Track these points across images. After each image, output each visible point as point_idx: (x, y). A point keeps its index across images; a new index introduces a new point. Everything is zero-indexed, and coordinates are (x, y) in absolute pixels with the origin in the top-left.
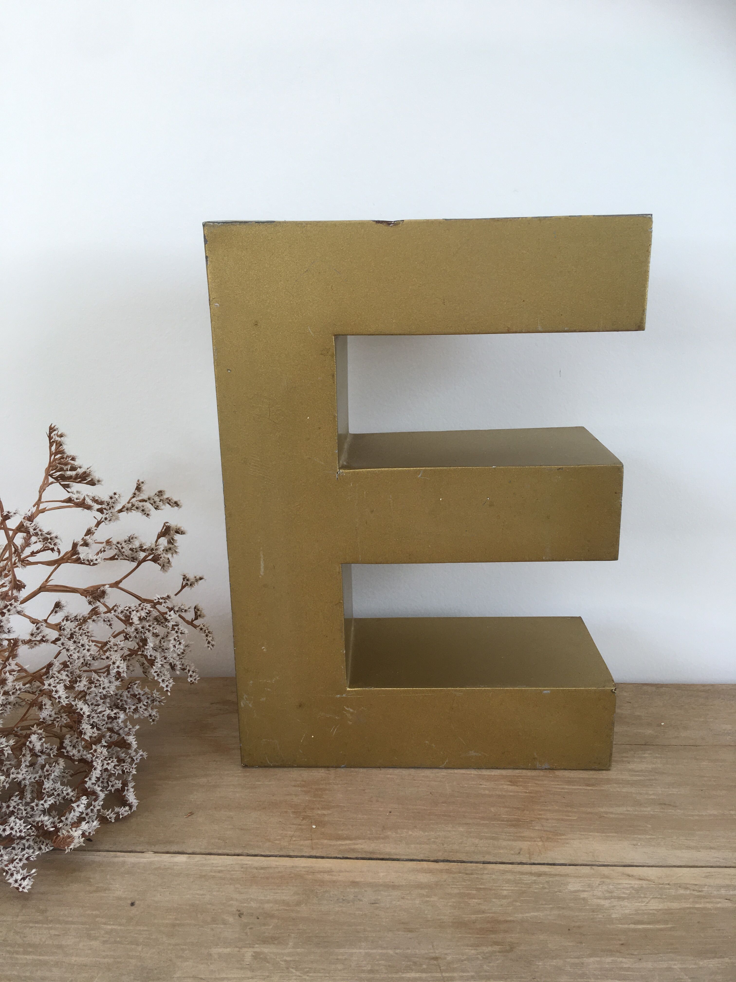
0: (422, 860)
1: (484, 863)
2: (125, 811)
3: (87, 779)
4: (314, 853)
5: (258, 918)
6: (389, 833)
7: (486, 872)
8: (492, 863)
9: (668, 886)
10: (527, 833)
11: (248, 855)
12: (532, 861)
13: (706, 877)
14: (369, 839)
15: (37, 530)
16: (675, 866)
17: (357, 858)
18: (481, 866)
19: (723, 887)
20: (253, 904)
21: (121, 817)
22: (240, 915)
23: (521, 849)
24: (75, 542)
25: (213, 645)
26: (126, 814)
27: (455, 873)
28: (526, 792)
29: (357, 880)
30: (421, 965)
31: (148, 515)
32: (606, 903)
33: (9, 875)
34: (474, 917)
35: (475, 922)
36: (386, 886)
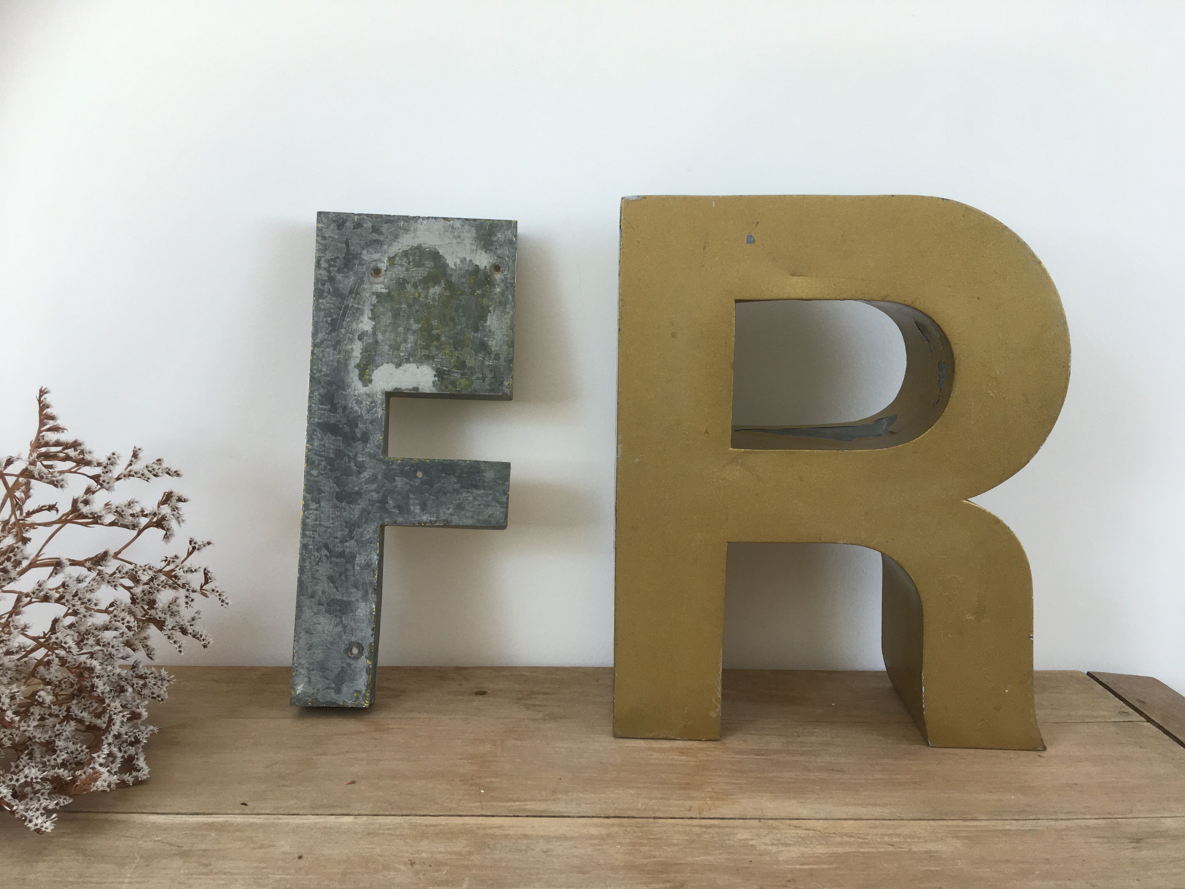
0: (593, 817)
1: (655, 818)
4: (484, 813)
5: (430, 866)
6: (559, 796)
7: (657, 825)
8: (663, 818)
9: (834, 835)
10: (696, 794)
11: (416, 815)
12: (702, 816)
13: (871, 828)
14: (540, 801)
16: (840, 819)
17: (527, 816)
18: (651, 820)
19: (887, 835)
20: (424, 855)
22: (412, 863)
23: (691, 807)
27: (626, 826)
29: (529, 833)
32: (774, 849)
34: (646, 861)
35: (646, 865)
36: (558, 838)
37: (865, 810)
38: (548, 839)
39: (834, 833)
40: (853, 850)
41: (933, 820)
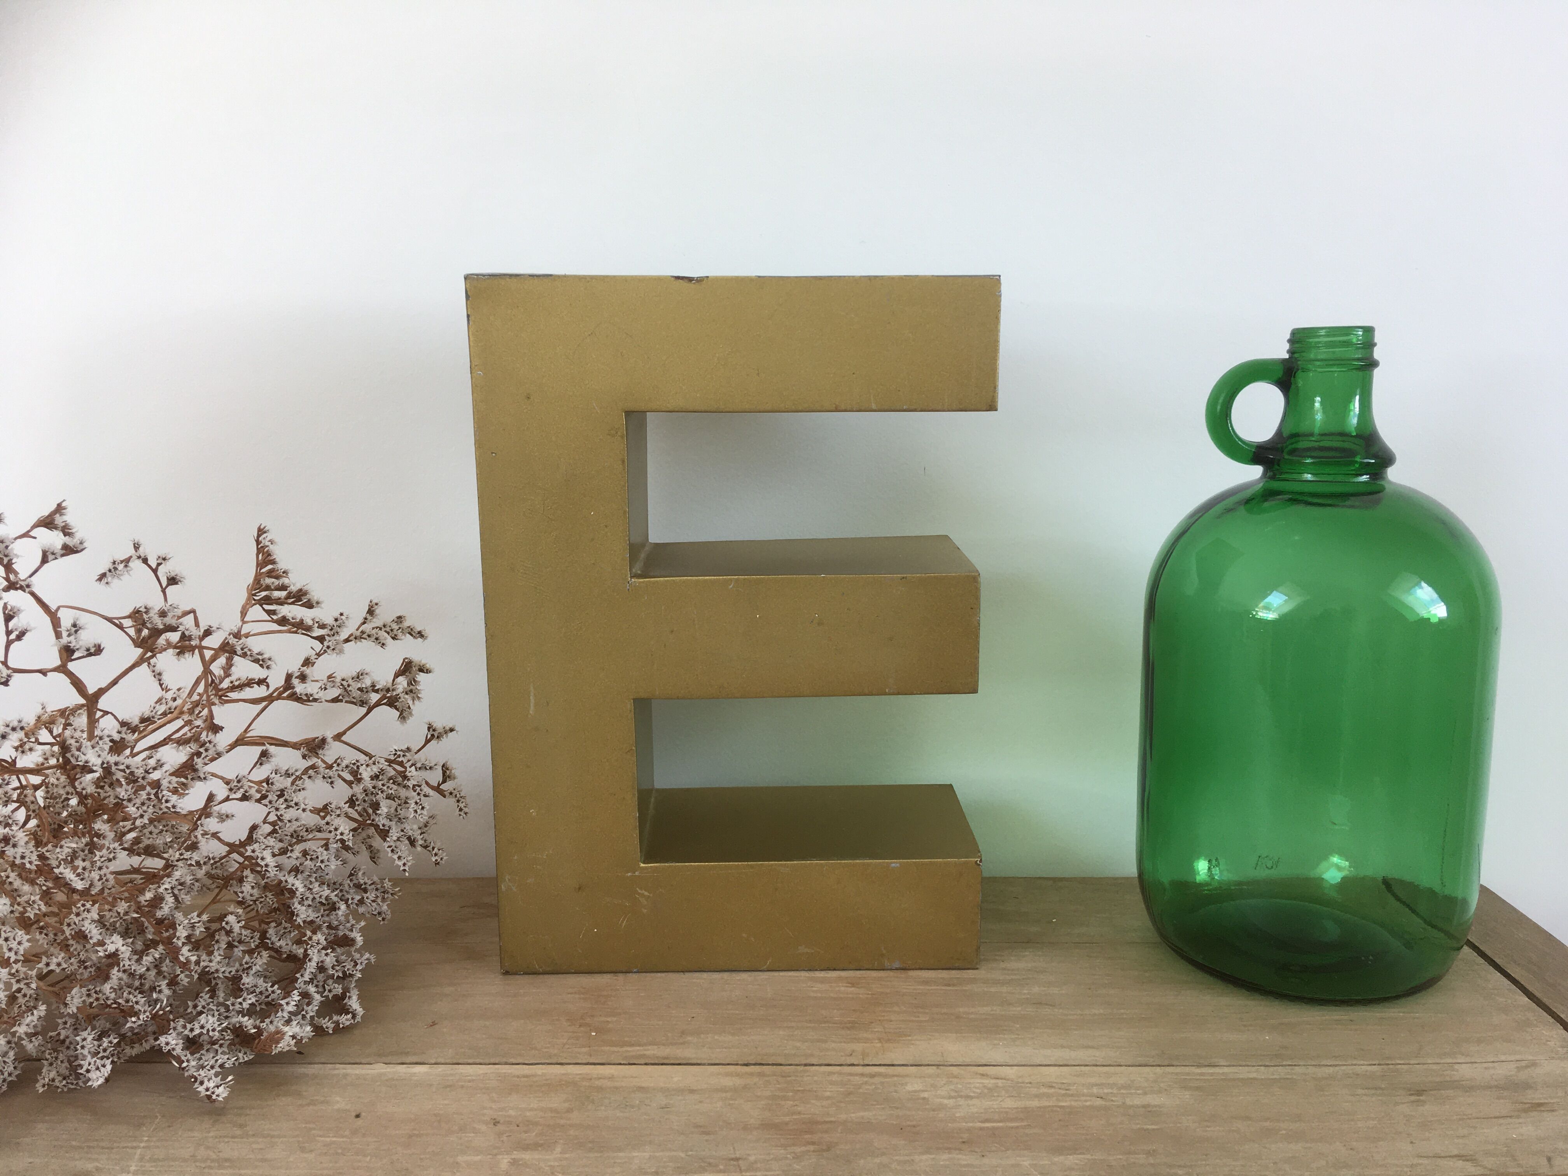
0: (728, 1064)
1: (806, 1065)
2: (347, 1020)
3: (298, 975)
4: (591, 1060)
5: (518, 1126)
6: (689, 1038)
7: (808, 1074)
8: (817, 1065)
9: (1029, 1085)
10: (863, 1035)
11: (506, 1064)
12: (866, 1062)
13: (1078, 1076)
14: (664, 1045)
15: (246, 650)
16: (1040, 1065)
17: (646, 1064)
18: (802, 1068)
19: (1097, 1085)
20: (512, 1113)
21: (341, 1026)
22: (496, 1123)
23: (853, 1051)
24: (289, 672)
25: (466, 813)
26: (348, 1023)
27: (769, 1076)
28: (868, 994)
29: (643, 1085)
30: (717, 1166)
31: (383, 644)
32: (950, 1102)
33: (198, 1083)
34: (787, 1119)
35: (787, 1124)
36: (681, 1091)
37: (1073, 1054)
38: (666, 1091)
39: (1030, 1083)
40: (1051, 1104)
41: (1159, 1066)
